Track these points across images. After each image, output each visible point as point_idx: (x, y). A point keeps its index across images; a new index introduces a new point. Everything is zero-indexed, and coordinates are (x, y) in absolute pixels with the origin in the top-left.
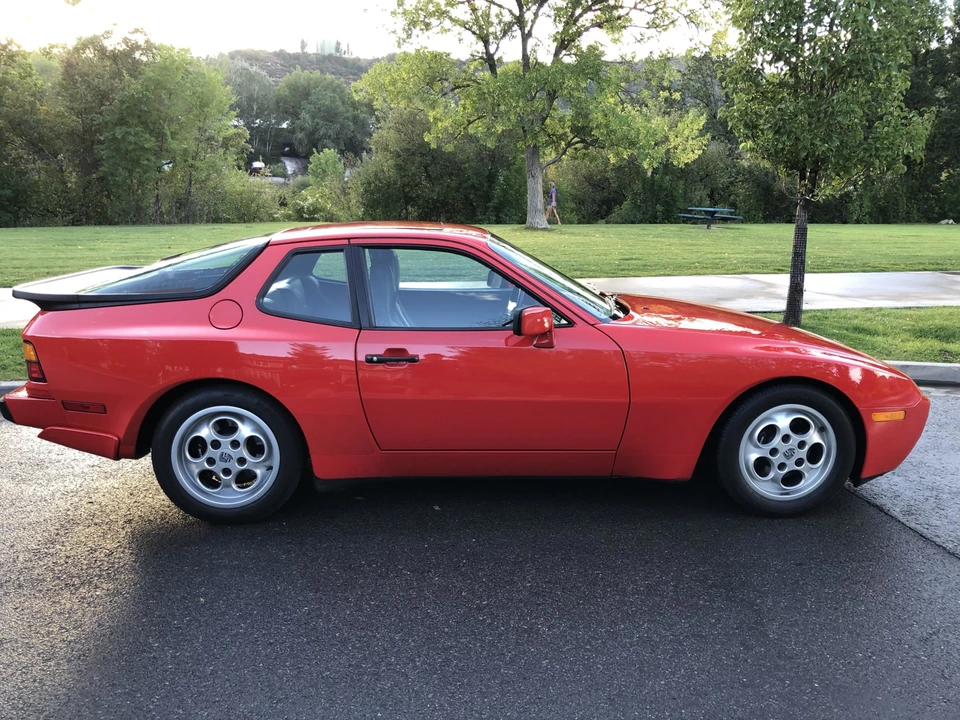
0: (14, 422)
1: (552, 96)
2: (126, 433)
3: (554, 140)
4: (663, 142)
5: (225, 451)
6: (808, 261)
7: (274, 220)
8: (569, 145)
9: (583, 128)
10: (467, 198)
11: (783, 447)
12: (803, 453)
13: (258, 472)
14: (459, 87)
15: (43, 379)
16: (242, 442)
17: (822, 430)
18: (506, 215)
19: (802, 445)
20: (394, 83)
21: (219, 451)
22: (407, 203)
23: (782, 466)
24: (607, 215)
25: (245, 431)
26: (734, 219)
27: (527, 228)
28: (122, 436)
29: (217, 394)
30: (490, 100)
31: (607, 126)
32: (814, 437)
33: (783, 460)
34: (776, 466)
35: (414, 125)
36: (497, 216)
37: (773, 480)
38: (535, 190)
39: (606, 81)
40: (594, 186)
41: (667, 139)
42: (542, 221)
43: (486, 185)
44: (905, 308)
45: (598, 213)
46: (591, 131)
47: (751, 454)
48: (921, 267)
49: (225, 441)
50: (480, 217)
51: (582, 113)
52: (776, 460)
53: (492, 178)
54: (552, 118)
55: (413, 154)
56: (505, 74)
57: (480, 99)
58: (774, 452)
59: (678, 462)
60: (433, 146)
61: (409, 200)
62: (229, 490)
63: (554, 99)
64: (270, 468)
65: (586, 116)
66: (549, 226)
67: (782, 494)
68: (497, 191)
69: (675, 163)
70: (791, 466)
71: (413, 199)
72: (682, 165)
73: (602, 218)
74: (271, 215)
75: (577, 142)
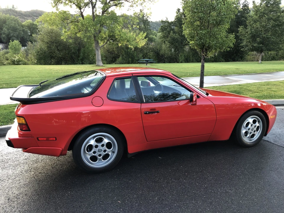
0: (13, 147)
4: (134, 40)
5: (100, 148)
8: (108, 40)
10: (72, 57)
11: (251, 128)
12: (255, 129)
13: (110, 154)
17: (259, 122)
18: (85, 62)
19: (255, 127)
20: (51, 19)
21: (98, 148)
22: (51, 58)
23: (251, 133)
25: (106, 141)
26: (153, 62)
27: (97, 66)
28: (63, 148)
29: (97, 129)
30: (85, 26)
32: (257, 124)
35: (52, 34)
36: (82, 62)
37: (248, 137)
38: (98, 54)
39: (119, 22)
40: (111, 53)
41: (135, 39)
42: (101, 63)
43: (78, 53)
45: (112, 61)
46: (115, 37)
47: (243, 131)
49: (100, 145)
50: (76, 62)
52: (250, 131)
53: (79, 50)
55: (53, 43)
57: (82, 26)
58: (249, 129)
60: (65, 40)
61: (52, 57)
62: (101, 161)
64: (113, 152)
65: (113, 32)
66: (103, 65)
67: (250, 141)
68: (81, 54)
69: (138, 46)
70: (253, 133)
71: (53, 57)
72: (140, 47)
73: (114, 62)
74: (2, 63)
75: (110, 40)
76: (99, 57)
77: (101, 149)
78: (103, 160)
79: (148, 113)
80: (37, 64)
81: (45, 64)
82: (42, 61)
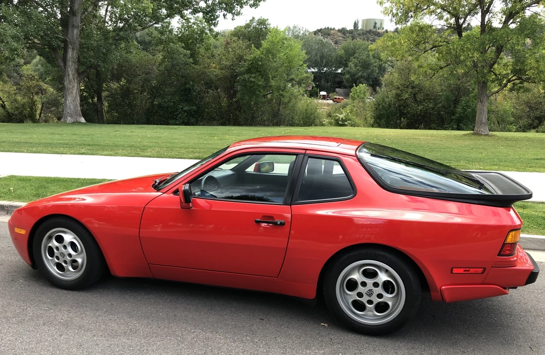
1: (499, 50)
3: (499, 79)
7: (323, 125)
8: (509, 81)
9: (520, 70)
10: (439, 114)
14: (435, 47)
18: (464, 125)
22: (401, 116)
24: (537, 127)
27: (474, 134)
31: (538, 68)
35: (406, 71)
36: (458, 125)
38: (482, 110)
40: (530, 107)
43: (452, 106)
45: (531, 125)
46: (526, 72)
50: (446, 126)
51: (520, 60)
53: (456, 102)
54: (499, 64)
55: (407, 87)
56: (468, 37)
61: (402, 114)
63: (501, 52)
65: (523, 63)
66: (490, 133)
68: (459, 110)
71: (404, 114)
73: (534, 128)
74: (321, 122)
75: (515, 80)
76: (482, 116)
80: (373, 126)
81: (387, 127)
82: (383, 121)
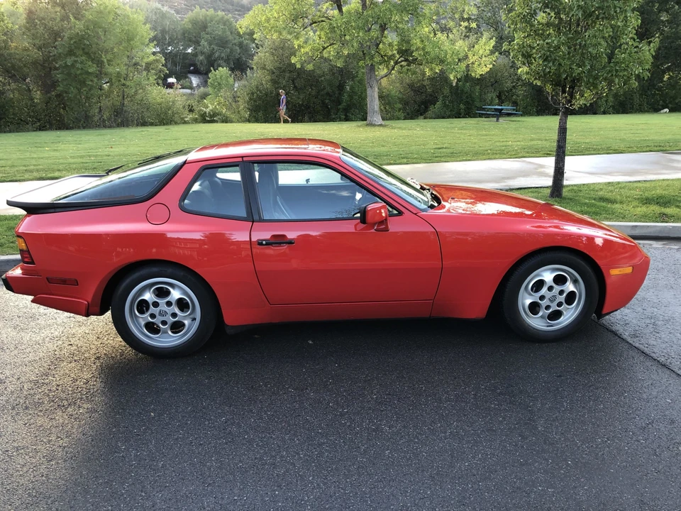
0: (13, 292)
1: (383, 28)
2: (93, 299)
3: (385, 59)
4: (465, 59)
5: (162, 309)
6: (568, 147)
7: (185, 122)
8: (396, 63)
9: (406, 51)
10: (323, 103)
11: (549, 295)
12: (562, 298)
13: (186, 322)
14: (315, 22)
15: (33, 263)
16: (174, 303)
17: (575, 282)
18: (352, 114)
19: (561, 292)
20: (268, 20)
21: (158, 309)
23: (548, 307)
24: (424, 112)
25: (176, 295)
26: (515, 114)
27: (367, 125)
28: (90, 300)
29: (155, 269)
30: (338, 32)
31: (423, 49)
32: (570, 287)
33: (549, 303)
34: (544, 307)
35: (283, 50)
36: (346, 115)
37: (542, 317)
38: (372, 96)
39: (421, 16)
40: (415, 91)
41: (466, 57)
42: (378, 119)
43: (337, 92)
44: (635, 182)
45: (418, 111)
46: (412, 52)
47: (526, 300)
48: (648, 149)
49: (162, 302)
50: (334, 117)
51: (405, 40)
52: (544, 303)
53: (341, 87)
54: (384, 44)
55: (284, 71)
56: (349, 12)
57: (331, 32)
58: (542, 298)
59: (476, 307)
60: (298, 66)
62: (166, 335)
63: (385, 30)
64: (194, 319)
65: (408, 42)
66: (383, 123)
67: (548, 326)
68: (346, 97)
69: (473, 74)
70: (554, 307)
72: (478, 76)
73: (421, 115)
74: (183, 119)
75: (402, 61)
76: (374, 103)
77: (165, 311)
78: (170, 333)
79: (264, 242)
80: (249, 121)
81: (266, 121)
82: (260, 114)
